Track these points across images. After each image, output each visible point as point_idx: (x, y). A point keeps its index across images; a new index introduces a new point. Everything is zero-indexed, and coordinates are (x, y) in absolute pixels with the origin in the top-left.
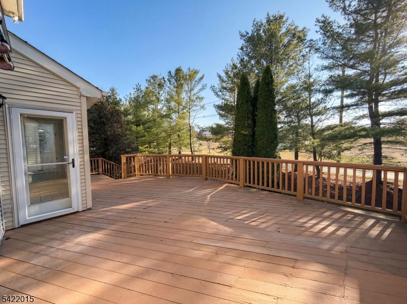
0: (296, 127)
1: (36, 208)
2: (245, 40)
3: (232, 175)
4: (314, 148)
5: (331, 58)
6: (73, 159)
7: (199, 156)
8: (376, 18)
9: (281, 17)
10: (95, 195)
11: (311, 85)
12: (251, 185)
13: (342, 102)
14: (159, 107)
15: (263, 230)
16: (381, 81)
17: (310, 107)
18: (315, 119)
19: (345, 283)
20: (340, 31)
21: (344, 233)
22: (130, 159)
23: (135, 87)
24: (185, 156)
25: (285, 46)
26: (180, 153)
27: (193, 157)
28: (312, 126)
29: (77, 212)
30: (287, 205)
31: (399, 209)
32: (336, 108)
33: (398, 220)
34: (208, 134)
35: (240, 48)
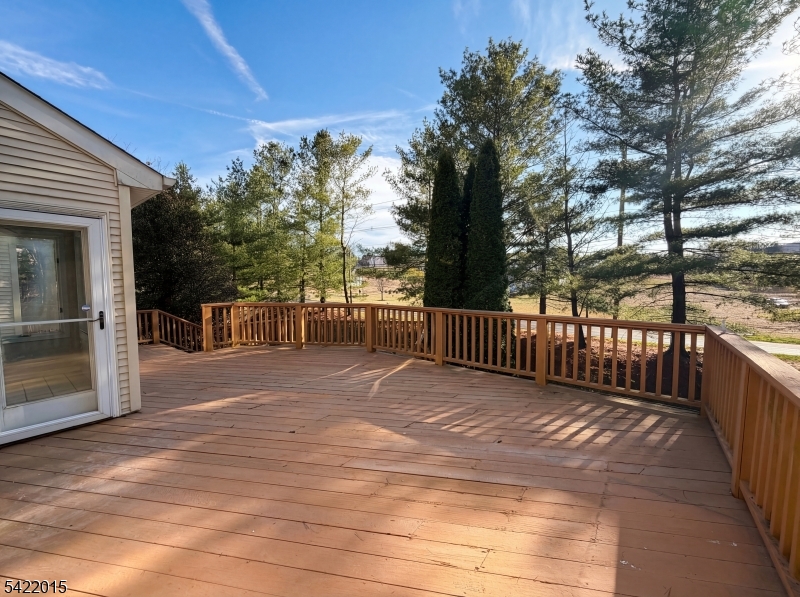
0: (542, 253)
1: (19, 412)
2: (449, 86)
3: (423, 342)
4: (574, 292)
5: (602, 128)
6: (101, 312)
7: (359, 307)
8: (677, 63)
9: (515, 48)
10: (148, 385)
11: (569, 176)
12: (457, 360)
13: (622, 208)
14: (281, 208)
15: (474, 439)
16: (684, 176)
17: (566, 216)
18: (575, 239)
19: (600, 519)
20: (618, 81)
21: (608, 440)
22: (221, 313)
23: (231, 165)
24: (333, 306)
25: (522, 102)
26: (323, 300)
27: (349, 308)
28: (570, 252)
29: (111, 419)
30: (517, 395)
31: (698, 396)
32: (611, 220)
33: (695, 416)
34: (379, 263)
35: (441, 99)
